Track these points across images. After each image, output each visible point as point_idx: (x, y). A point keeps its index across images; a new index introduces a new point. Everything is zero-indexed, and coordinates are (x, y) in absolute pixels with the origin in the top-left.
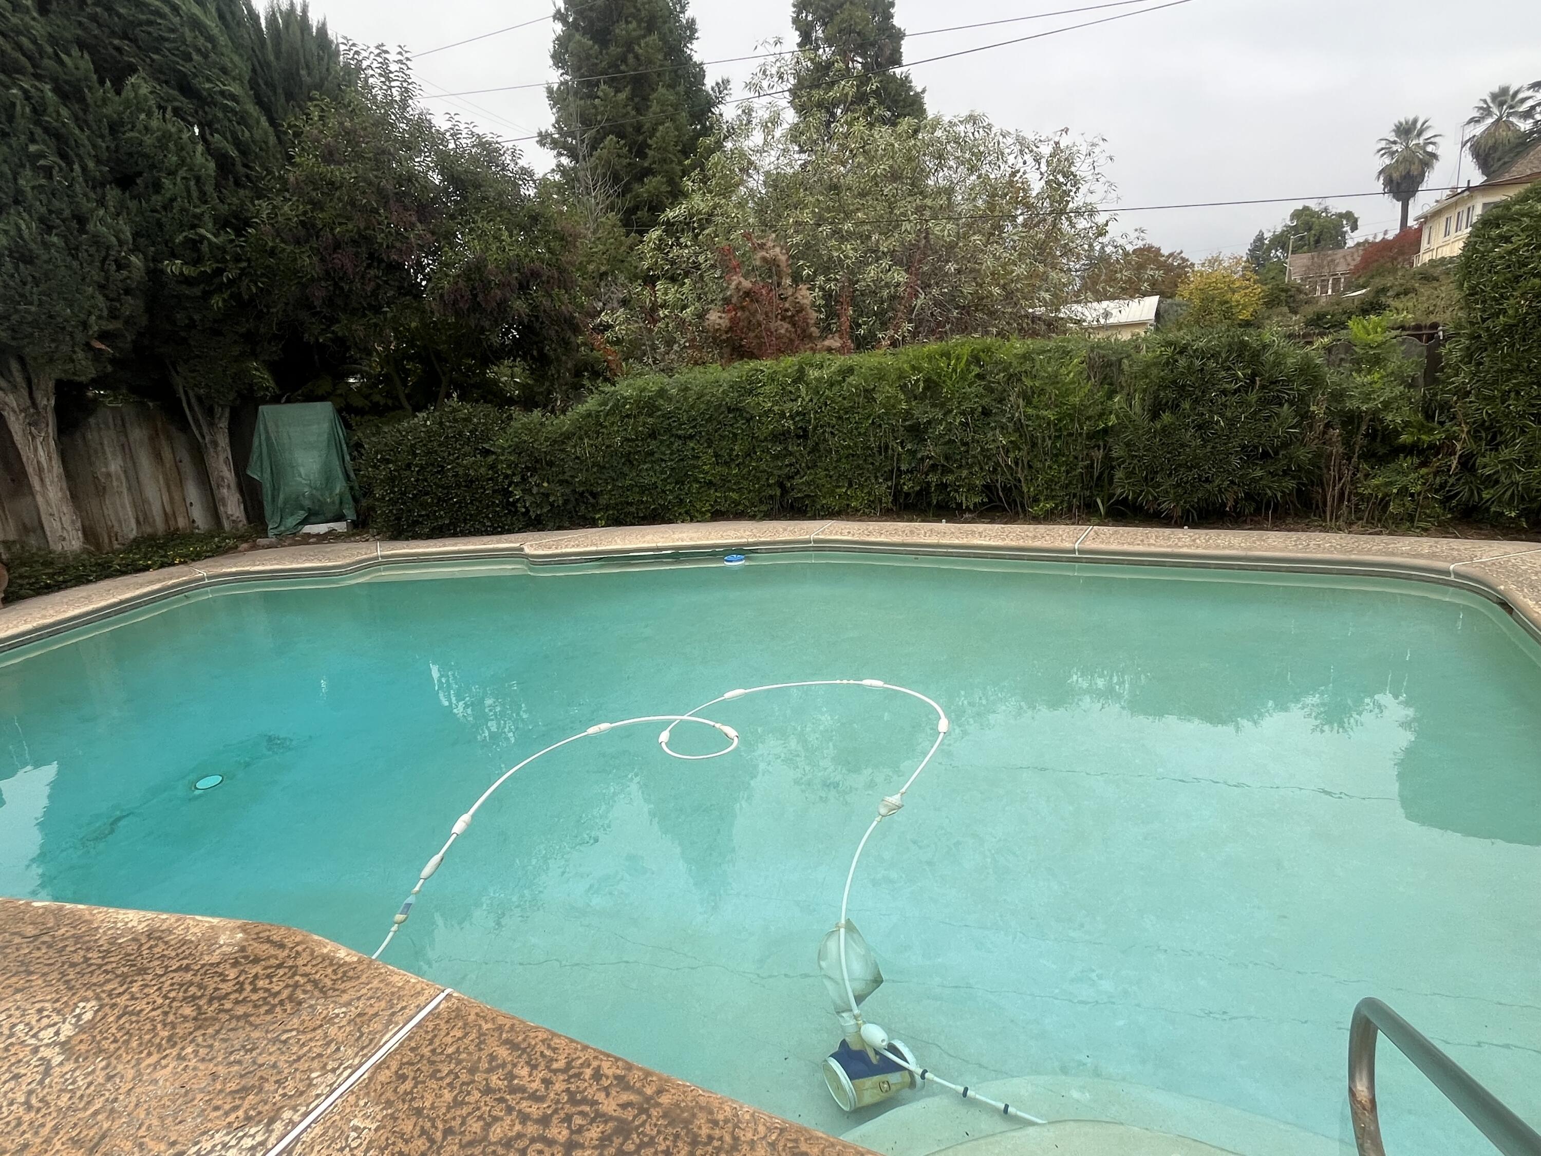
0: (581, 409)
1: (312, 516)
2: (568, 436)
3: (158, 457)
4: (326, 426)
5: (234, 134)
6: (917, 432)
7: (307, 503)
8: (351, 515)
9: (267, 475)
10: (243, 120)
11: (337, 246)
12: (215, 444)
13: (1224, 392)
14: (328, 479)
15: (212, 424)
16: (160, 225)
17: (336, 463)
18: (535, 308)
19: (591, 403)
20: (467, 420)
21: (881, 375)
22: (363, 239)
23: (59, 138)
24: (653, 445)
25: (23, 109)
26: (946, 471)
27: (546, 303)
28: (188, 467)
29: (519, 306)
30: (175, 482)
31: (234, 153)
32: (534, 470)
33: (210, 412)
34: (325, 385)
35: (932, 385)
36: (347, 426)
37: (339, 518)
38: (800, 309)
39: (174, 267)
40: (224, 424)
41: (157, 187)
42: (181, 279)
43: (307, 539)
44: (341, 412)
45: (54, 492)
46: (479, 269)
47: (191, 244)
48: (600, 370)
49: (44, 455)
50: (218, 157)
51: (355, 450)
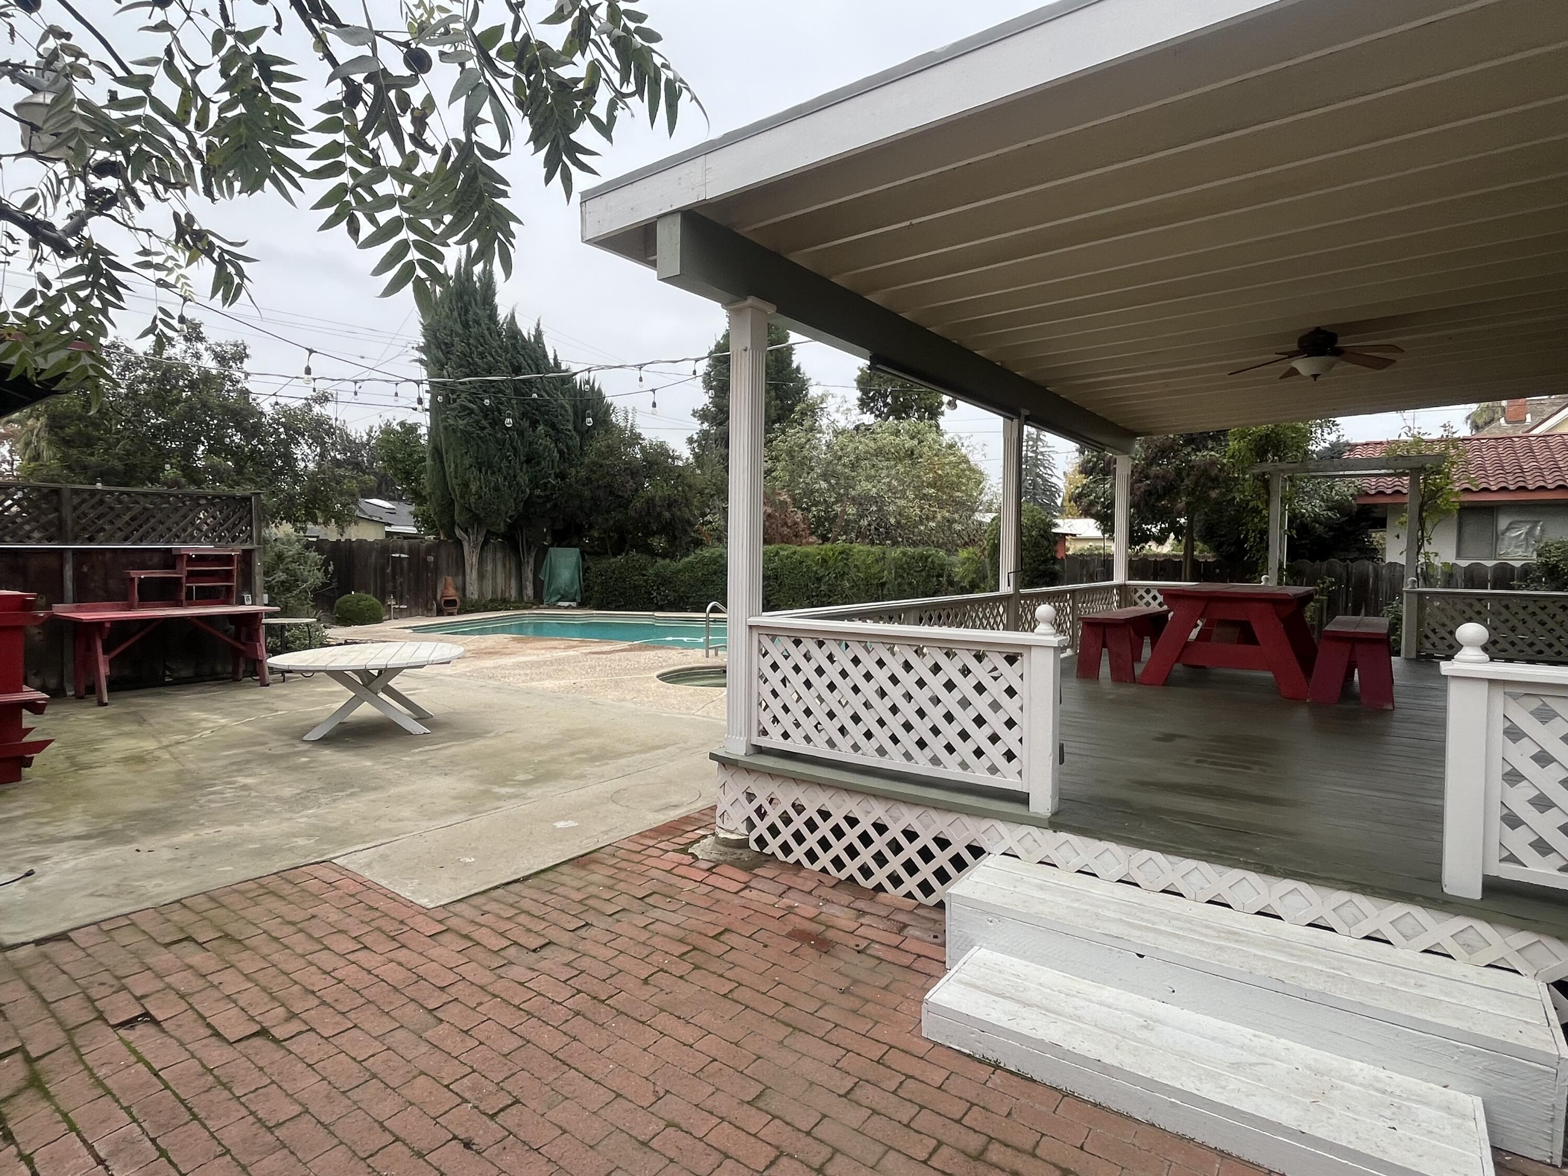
0: (687, 559)
1: (563, 598)
2: (679, 571)
3: (504, 566)
4: (575, 559)
5: (567, 443)
6: (819, 580)
7: (562, 592)
8: (578, 598)
9: (547, 578)
11: (599, 487)
12: (528, 563)
14: (572, 583)
15: (528, 554)
16: (536, 476)
17: (577, 576)
18: (673, 515)
19: (691, 558)
20: (638, 561)
21: (807, 555)
22: (609, 485)
23: (515, 449)
24: (715, 578)
26: (830, 597)
27: (678, 513)
28: (513, 571)
29: (667, 515)
30: (508, 578)
31: (566, 450)
32: (663, 585)
33: (529, 549)
34: (575, 541)
35: (824, 561)
36: (583, 559)
37: (574, 600)
38: (796, 523)
39: (538, 492)
40: (533, 554)
41: (539, 463)
42: (539, 497)
43: (560, 607)
44: (582, 554)
45: (475, 574)
46: (652, 499)
47: (545, 484)
48: (698, 543)
49: (475, 560)
50: (561, 452)
51: (586, 570)
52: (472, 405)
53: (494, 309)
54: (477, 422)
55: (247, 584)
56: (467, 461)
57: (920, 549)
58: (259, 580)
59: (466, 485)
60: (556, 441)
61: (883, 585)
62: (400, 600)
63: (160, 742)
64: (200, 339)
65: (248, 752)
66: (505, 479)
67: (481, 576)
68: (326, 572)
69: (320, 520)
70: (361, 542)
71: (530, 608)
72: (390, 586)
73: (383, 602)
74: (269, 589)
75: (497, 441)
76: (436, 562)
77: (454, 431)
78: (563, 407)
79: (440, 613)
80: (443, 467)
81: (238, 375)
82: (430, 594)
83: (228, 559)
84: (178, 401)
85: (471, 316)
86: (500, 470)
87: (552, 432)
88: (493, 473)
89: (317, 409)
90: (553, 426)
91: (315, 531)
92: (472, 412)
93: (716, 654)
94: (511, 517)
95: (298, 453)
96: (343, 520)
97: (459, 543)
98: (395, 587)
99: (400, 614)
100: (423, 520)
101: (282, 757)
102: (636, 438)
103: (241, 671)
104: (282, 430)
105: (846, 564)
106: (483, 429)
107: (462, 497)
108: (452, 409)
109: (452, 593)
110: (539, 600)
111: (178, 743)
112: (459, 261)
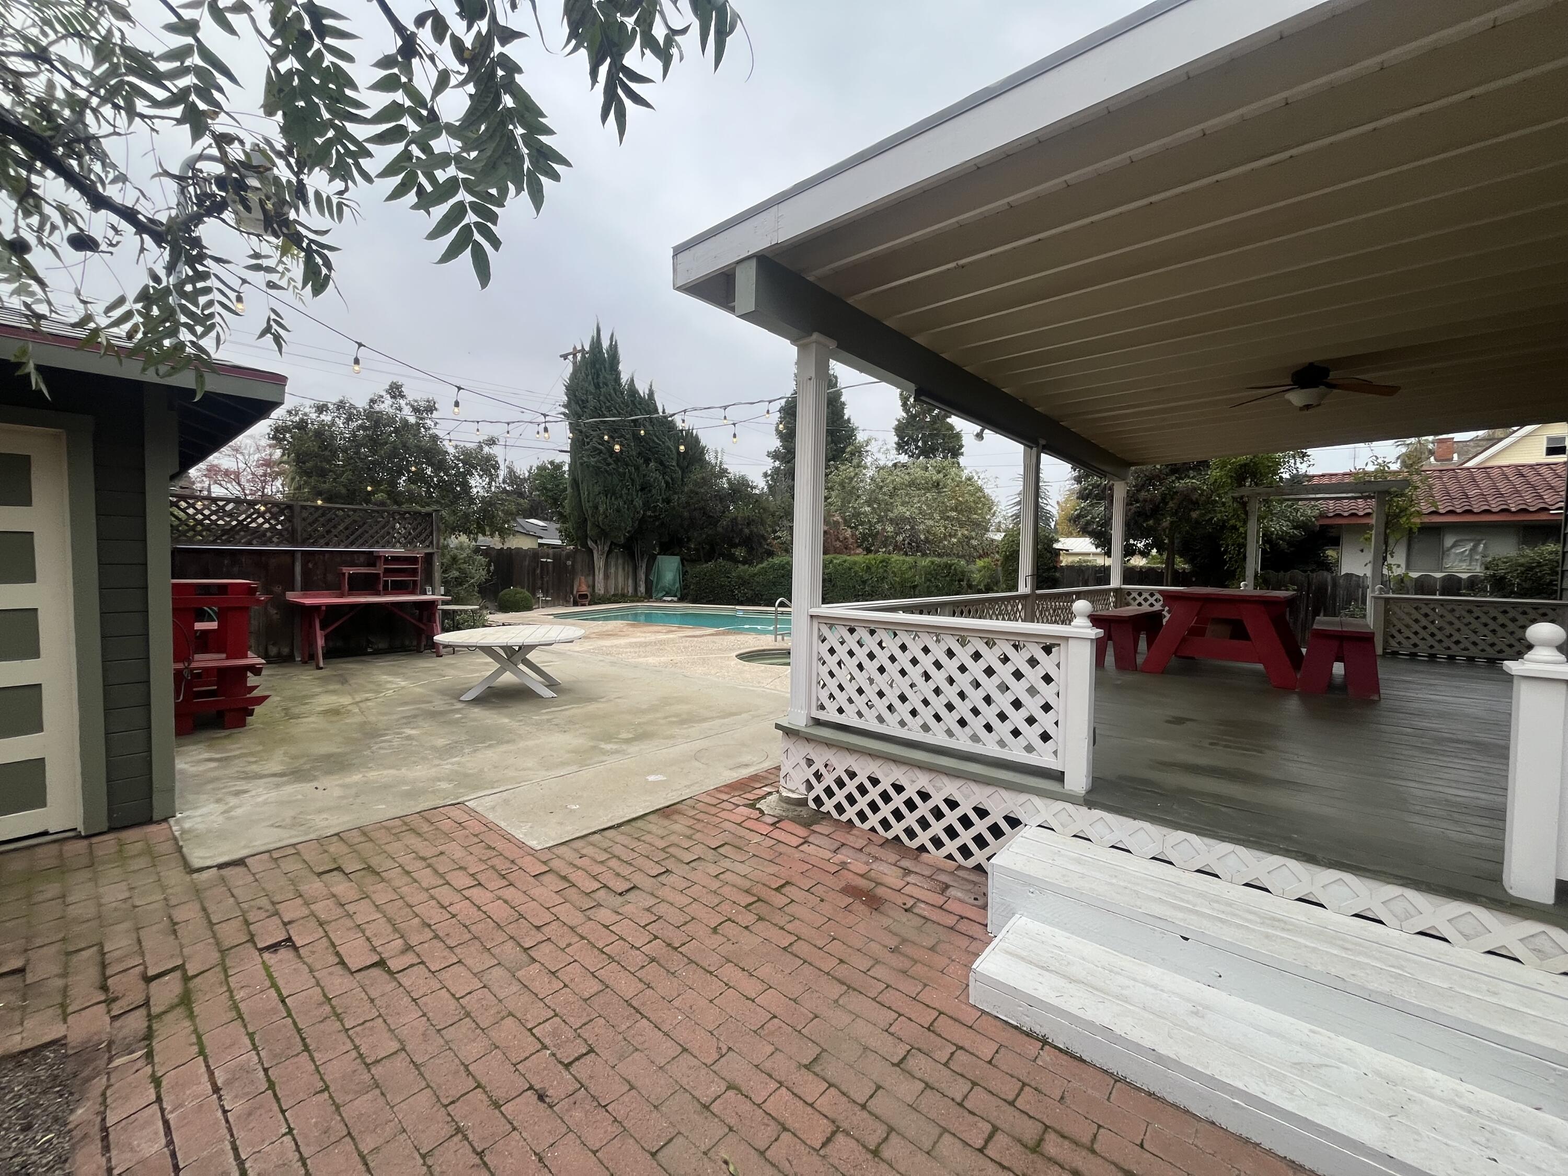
0: (761, 566)
1: (667, 594)
2: (755, 574)
3: (624, 569)
4: (676, 564)
5: (672, 476)
6: (864, 582)
7: (667, 589)
8: (679, 595)
9: (656, 578)
10: (674, 472)
11: (695, 509)
12: (642, 567)
14: (674, 583)
15: (642, 560)
16: (648, 501)
17: (678, 577)
18: (751, 531)
19: (765, 564)
20: (724, 566)
21: (855, 563)
22: (703, 508)
23: (633, 480)
24: (782, 579)
25: (627, 475)
27: (755, 530)
28: (631, 574)
29: (747, 531)
30: (626, 578)
31: (670, 481)
32: (743, 585)
33: (642, 556)
34: (677, 551)
35: (869, 568)
36: (683, 565)
37: (675, 596)
38: (846, 538)
39: (649, 513)
40: (646, 560)
41: (650, 491)
42: (650, 517)
43: (665, 601)
44: (682, 560)
45: (601, 576)
46: (736, 518)
47: (655, 507)
48: (771, 554)
49: (602, 564)
50: (667, 483)
51: (685, 573)
52: (600, 447)
53: (618, 374)
54: (605, 459)
55: (429, 580)
56: (597, 489)
57: (945, 559)
58: (437, 575)
59: (596, 508)
60: (664, 474)
61: (915, 587)
62: (546, 594)
63: (353, 698)
64: (403, 397)
65: (418, 709)
66: (625, 503)
67: (607, 577)
68: (489, 571)
69: (488, 533)
70: (518, 549)
71: (642, 601)
72: (539, 583)
73: (534, 594)
74: (445, 583)
75: (619, 474)
76: (573, 565)
77: (588, 467)
78: (669, 448)
79: (576, 604)
80: (579, 494)
81: (429, 423)
82: (568, 590)
83: (414, 560)
84: (386, 443)
85: (601, 380)
86: (621, 496)
87: (661, 468)
88: (616, 498)
89: (486, 449)
90: (662, 463)
91: (484, 541)
92: (601, 452)
93: (783, 639)
94: (629, 532)
95: (472, 483)
96: (504, 533)
97: (591, 552)
98: (542, 584)
99: (546, 604)
100: (565, 534)
101: (442, 713)
102: (724, 472)
103: (423, 644)
104: (461, 465)
105: (885, 571)
106: (609, 464)
107: (593, 516)
108: (586, 450)
109: (584, 589)
110: (649, 596)
111: (367, 700)
112: (593, 338)
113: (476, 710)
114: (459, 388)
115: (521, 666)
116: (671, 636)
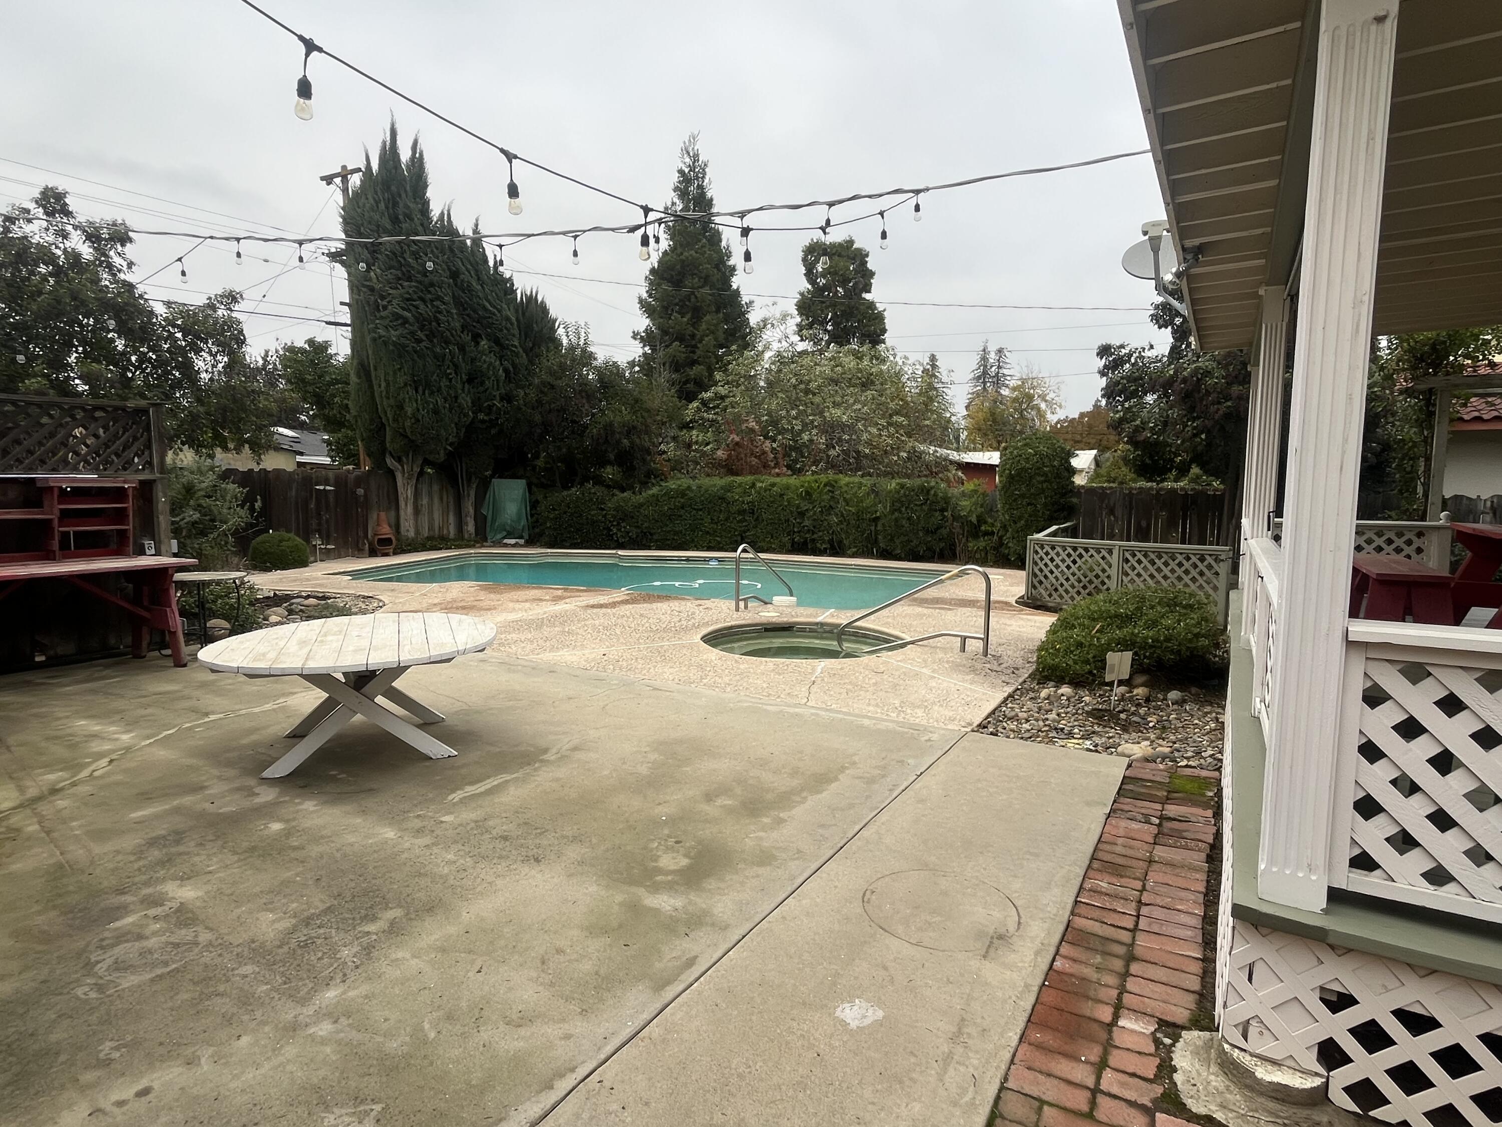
0: (650, 492)
1: (509, 535)
2: (641, 505)
3: (441, 499)
4: (521, 491)
5: (513, 361)
6: (802, 514)
7: (508, 528)
8: (526, 536)
9: (490, 512)
10: (517, 355)
11: (550, 411)
12: (469, 495)
13: (916, 505)
14: (519, 519)
15: (469, 486)
16: (479, 398)
17: (524, 511)
18: (632, 443)
19: (655, 490)
20: (595, 493)
21: (788, 487)
22: (562, 409)
23: (456, 366)
24: (682, 512)
25: (448, 357)
26: (813, 533)
27: (638, 441)
28: (452, 507)
29: (625, 442)
30: (445, 513)
31: (511, 369)
32: (623, 520)
33: (469, 481)
34: (521, 472)
35: (808, 494)
36: (531, 492)
37: (521, 537)
38: (764, 453)
39: (481, 416)
40: (474, 486)
41: (482, 383)
42: (483, 421)
43: (506, 546)
44: (529, 485)
45: (410, 509)
46: (611, 424)
47: (490, 407)
48: (661, 477)
49: (410, 493)
50: (506, 371)
51: (534, 505)
52: (408, 315)
53: (426, 203)
54: (413, 333)
55: (148, 527)
56: (401, 379)
57: (917, 482)
58: (164, 521)
59: (401, 407)
60: (501, 358)
61: (876, 519)
62: (327, 539)
63: (21, 789)
64: (68, 214)
65: (177, 810)
66: (446, 400)
67: (417, 511)
68: (252, 509)
69: (231, 445)
70: (277, 471)
71: (473, 546)
72: (314, 523)
73: (308, 541)
74: (176, 532)
75: (436, 357)
76: (366, 495)
77: (385, 343)
78: (508, 319)
79: (373, 553)
80: (371, 386)
81: (117, 261)
82: (361, 534)
83: (119, 494)
84: (40, 293)
85: (401, 210)
86: (439, 390)
87: (497, 349)
88: (432, 393)
89: (221, 312)
90: (497, 342)
91: (223, 459)
92: (406, 321)
93: (746, 607)
94: (451, 444)
95: (199, 364)
96: (258, 447)
97: (391, 473)
98: (319, 524)
99: (327, 556)
100: (340, 449)
101: (235, 820)
102: (587, 357)
103: (145, 644)
104: (179, 335)
105: (832, 497)
106: (419, 341)
107: (395, 420)
108: (382, 318)
109: (386, 531)
110: (481, 537)
111: (54, 791)
112: (384, 143)
113: (309, 805)
114: (310, 47)
115: (380, 700)
116: (561, 607)
